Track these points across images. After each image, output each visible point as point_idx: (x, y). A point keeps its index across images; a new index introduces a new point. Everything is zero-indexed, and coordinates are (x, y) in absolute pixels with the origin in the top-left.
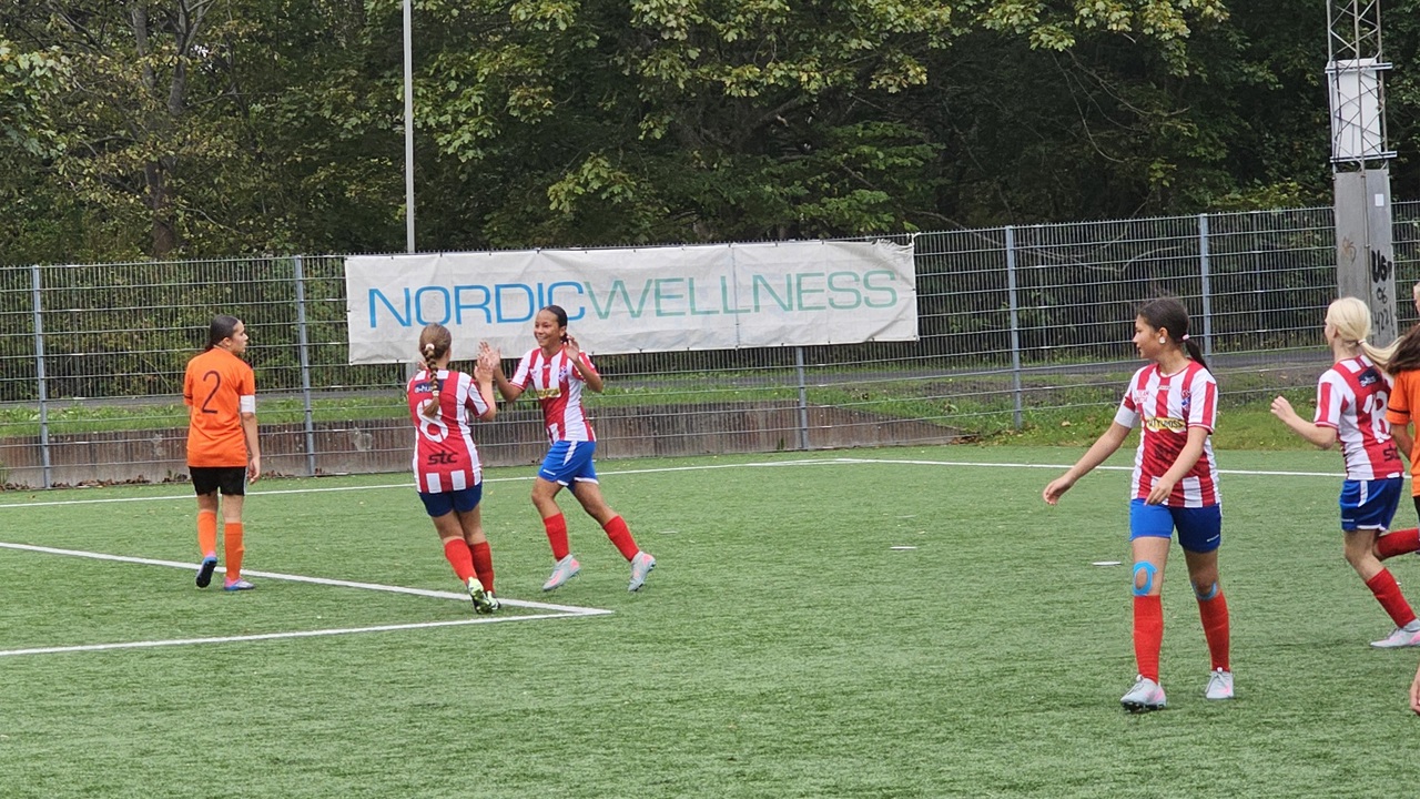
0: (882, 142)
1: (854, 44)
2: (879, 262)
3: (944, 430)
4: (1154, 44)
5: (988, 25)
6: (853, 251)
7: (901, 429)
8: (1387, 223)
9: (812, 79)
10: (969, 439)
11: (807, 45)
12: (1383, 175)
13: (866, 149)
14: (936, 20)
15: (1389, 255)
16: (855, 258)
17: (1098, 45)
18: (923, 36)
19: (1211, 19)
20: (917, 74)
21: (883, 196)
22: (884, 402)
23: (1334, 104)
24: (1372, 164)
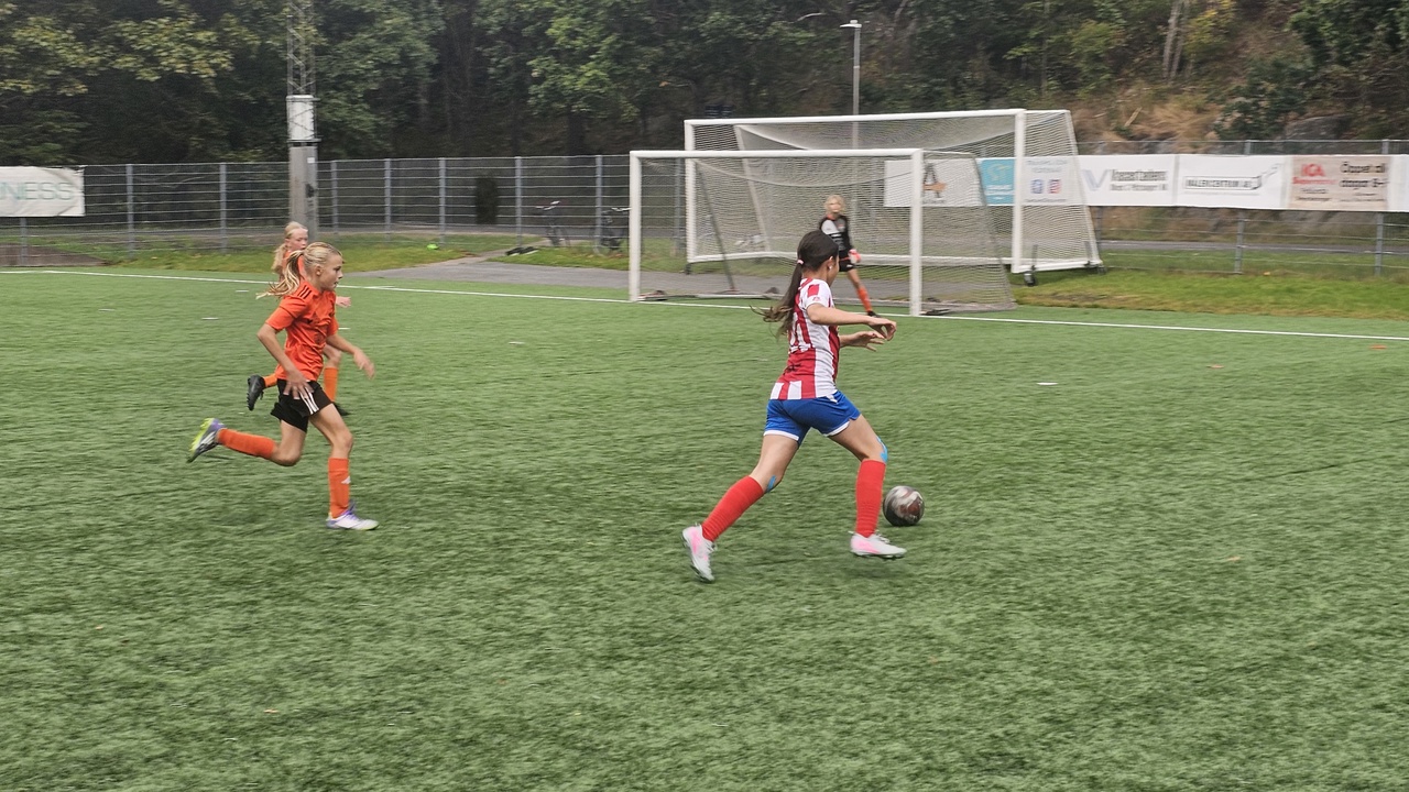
0: (58, 119)
1: (50, 72)
2: (64, 178)
3: (94, 259)
4: (196, 78)
5: (116, 67)
6: (51, 172)
7: (71, 258)
8: (314, 171)
9: (28, 87)
10: (107, 264)
11: (25, 71)
12: (313, 148)
13: (51, 123)
14: (91, 63)
15: (314, 185)
16: (51, 175)
17: (171, 80)
18: (84, 70)
19: (224, 69)
20: (82, 89)
21: (58, 146)
22: (61, 245)
23: (291, 115)
24: (309, 144)
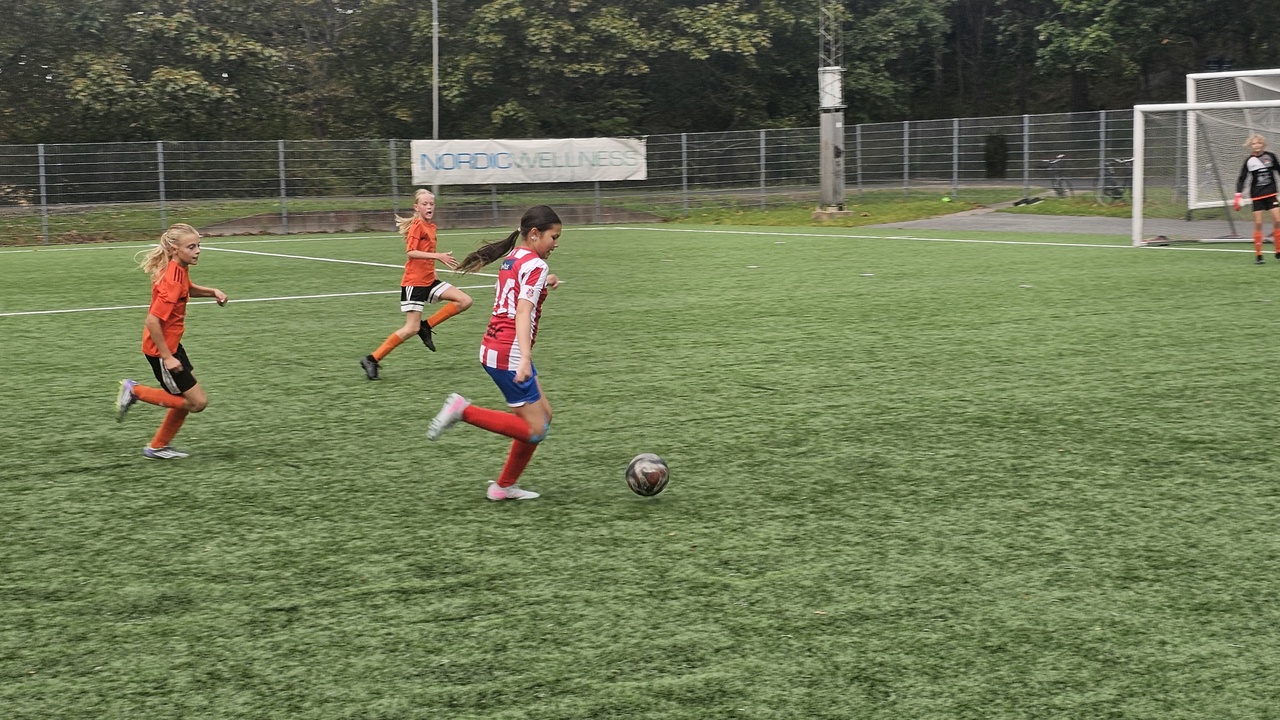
0: (625, 97)
1: (618, 56)
2: (630, 147)
3: (655, 217)
4: (740, 56)
5: (672, 49)
6: (620, 142)
7: (637, 216)
8: (841, 134)
9: (600, 69)
10: (666, 220)
11: (598, 55)
12: (840, 115)
13: (619, 100)
14: (652, 46)
15: (842, 147)
16: (619, 145)
17: (719, 58)
18: (646, 52)
19: (764, 47)
20: (645, 69)
21: (625, 119)
22: (627, 205)
23: (822, 85)
24: (837, 110)
